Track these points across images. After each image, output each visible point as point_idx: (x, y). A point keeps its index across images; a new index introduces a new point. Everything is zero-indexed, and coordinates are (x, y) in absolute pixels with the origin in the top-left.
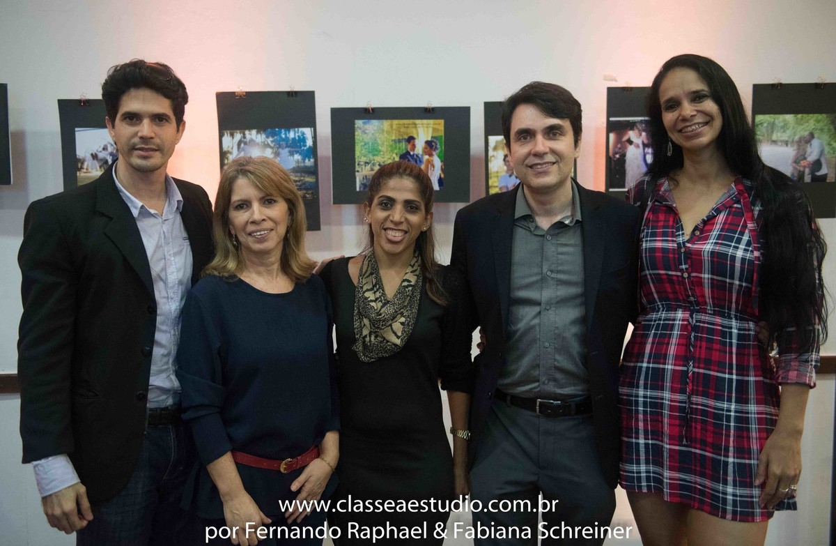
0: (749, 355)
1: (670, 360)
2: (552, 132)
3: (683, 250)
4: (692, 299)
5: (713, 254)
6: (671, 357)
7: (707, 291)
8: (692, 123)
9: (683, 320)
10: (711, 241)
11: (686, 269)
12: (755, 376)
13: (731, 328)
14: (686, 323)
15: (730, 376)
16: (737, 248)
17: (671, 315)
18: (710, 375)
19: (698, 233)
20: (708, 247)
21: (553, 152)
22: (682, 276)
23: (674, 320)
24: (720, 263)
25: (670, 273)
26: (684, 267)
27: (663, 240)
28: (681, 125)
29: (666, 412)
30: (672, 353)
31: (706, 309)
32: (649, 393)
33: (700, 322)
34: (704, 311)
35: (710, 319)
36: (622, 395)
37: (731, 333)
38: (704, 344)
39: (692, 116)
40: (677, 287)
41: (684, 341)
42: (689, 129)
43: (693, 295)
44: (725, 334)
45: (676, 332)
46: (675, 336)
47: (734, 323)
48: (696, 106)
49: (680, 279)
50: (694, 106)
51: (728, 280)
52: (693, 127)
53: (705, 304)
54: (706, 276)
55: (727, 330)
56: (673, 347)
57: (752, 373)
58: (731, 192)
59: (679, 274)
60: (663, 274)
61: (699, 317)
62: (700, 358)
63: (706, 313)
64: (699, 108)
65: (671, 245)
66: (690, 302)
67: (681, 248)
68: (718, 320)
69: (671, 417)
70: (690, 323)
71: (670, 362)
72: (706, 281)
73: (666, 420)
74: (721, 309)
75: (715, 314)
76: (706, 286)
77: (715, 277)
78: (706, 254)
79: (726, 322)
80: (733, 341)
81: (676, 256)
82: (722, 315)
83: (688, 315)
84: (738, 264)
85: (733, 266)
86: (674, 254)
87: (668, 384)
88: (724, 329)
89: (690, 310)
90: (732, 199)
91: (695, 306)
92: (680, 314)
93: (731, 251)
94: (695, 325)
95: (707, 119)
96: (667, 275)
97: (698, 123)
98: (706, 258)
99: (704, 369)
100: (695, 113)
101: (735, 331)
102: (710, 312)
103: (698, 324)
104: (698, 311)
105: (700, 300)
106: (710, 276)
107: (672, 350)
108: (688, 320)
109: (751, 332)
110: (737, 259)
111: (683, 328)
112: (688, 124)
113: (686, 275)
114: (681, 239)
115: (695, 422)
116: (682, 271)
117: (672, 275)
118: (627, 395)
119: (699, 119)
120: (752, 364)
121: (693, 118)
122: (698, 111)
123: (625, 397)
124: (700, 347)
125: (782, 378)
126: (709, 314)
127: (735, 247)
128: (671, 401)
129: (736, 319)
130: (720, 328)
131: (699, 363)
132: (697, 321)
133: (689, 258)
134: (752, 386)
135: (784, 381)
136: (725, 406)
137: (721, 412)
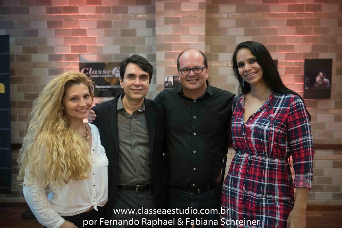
0: (275, 174)
1: (240, 175)
2: (142, 77)
3: (243, 127)
4: (248, 149)
5: (255, 128)
6: (240, 173)
7: (254, 145)
8: (250, 73)
9: (246, 158)
10: (255, 123)
11: (245, 135)
12: (278, 183)
13: (265, 161)
14: (247, 159)
15: (264, 183)
16: (265, 125)
17: (242, 155)
18: (255, 182)
19: (251, 119)
20: (253, 125)
21: (142, 85)
22: (244, 139)
23: (243, 157)
24: (258, 132)
25: (239, 137)
26: (244, 134)
27: (237, 123)
28: (245, 74)
29: (238, 197)
30: (240, 172)
31: (255, 153)
32: (232, 188)
33: (252, 159)
34: (254, 154)
35: (257, 157)
36: (224, 187)
37: (265, 164)
38: (253, 168)
39: (249, 70)
40: (242, 144)
41: (245, 167)
42: (249, 75)
43: (249, 147)
44: (263, 164)
45: (243, 163)
46: (242, 164)
47: (267, 159)
48: (251, 65)
49: (243, 140)
50: (250, 65)
51: (261, 140)
52: (251, 75)
53: (254, 151)
54: (253, 138)
55: (264, 162)
56: (241, 169)
57: (277, 182)
58: (267, 101)
59: (243, 138)
60: (237, 138)
61: (252, 156)
62: (251, 174)
63: (255, 155)
64: (252, 66)
65: (239, 125)
66: (248, 150)
67: (243, 126)
68: (260, 158)
69: (239, 200)
70: (248, 159)
71: (240, 176)
72: (253, 141)
73: (237, 201)
74: (261, 153)
75: (259, 155)
76: (253, 143)
77: (257, 139)
78: (252, 128)
79: (264, 159)
80: (266, 167)
81: (241, 130)
82: (262, 156)
83: (248, 156)
84: (265, 133)
85: (263, 134)
86: (240, 129)
87: (239, 185)
88: (262, 162)
89: (249, 153)
90: (267, 104)
91: (250, 152)
92: (245, 155)
93: (262, 127)
94: (250, 160)
95: (257, 70)
96: (238, 138)
97: (253, 73)
98: (252, 130)
99: (253, 179)
100: (250, 68)
101: (267, 163)
102: (257, 154)
103: (251, 160)
104: (252, 154)
105: (252, 149)
106: (254, 138)
107: (240, 171)
108: (247, 158)
109: (276, 164)
110: (264, 130)
111: (246, 161)
112: (248, 73)
113: (245, 138)
114: (242, 122)
115: (249, 202)
116: (243, 136)
117: (240, 138)
118: (225, 188)
119: (253, 71)
120: (276, 178)
121: (250, 71)
122: (252, 67)
123: (225, 189)
124: (252, 170)
125: (296, 185)
126: (257, 155)
127: (264, 125)
128: (240, 193)
129: (269, 157)
130: (260, 161)
131: (251, 177)
132: (251, 158)
133: (246, 131)
134: (277, 188)
135: (297, 186)
136: (261, 196)
137: (259, 198)
